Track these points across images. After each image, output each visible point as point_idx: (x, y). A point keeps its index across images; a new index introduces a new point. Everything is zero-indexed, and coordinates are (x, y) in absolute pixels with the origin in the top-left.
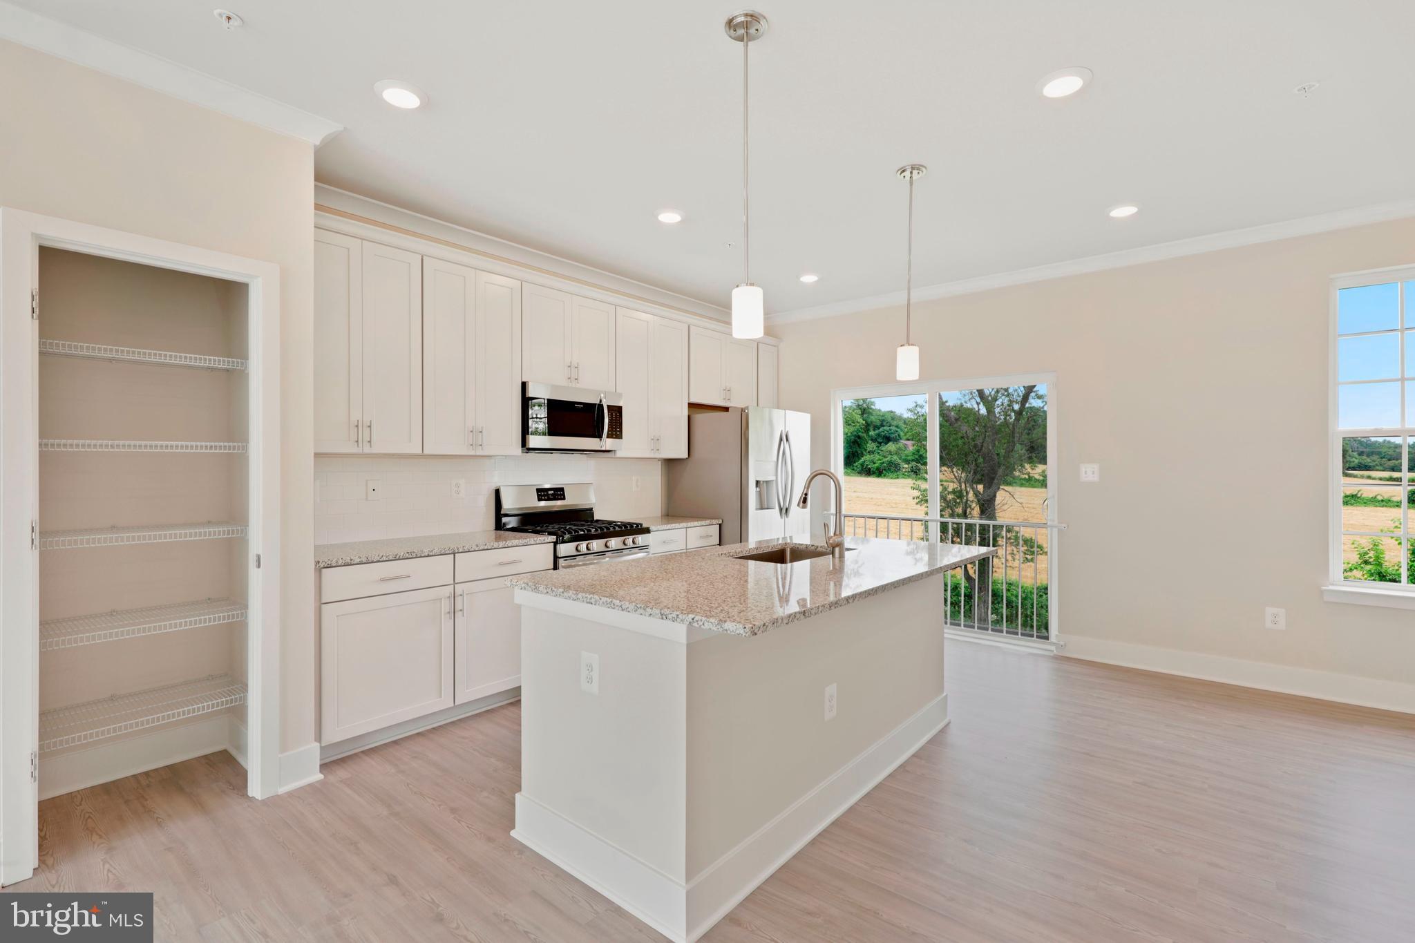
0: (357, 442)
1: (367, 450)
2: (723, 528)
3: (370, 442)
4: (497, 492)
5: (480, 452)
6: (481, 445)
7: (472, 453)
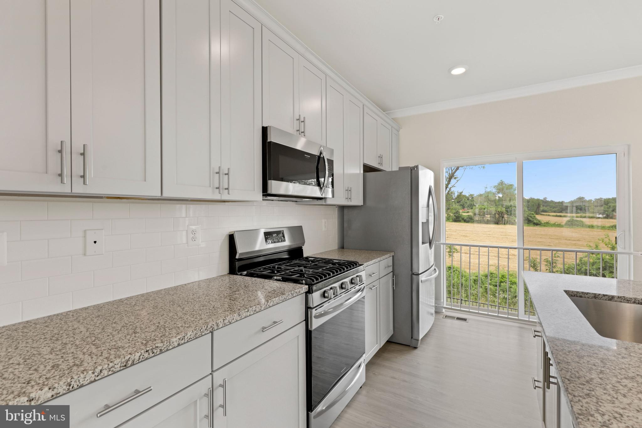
0: (61, 175)
1: (79, 189)
2: (395, 258)
3: (83, 177)
4: (231, 238)
5: (225, 197)
6: (228, 189)
7: (217, 197)
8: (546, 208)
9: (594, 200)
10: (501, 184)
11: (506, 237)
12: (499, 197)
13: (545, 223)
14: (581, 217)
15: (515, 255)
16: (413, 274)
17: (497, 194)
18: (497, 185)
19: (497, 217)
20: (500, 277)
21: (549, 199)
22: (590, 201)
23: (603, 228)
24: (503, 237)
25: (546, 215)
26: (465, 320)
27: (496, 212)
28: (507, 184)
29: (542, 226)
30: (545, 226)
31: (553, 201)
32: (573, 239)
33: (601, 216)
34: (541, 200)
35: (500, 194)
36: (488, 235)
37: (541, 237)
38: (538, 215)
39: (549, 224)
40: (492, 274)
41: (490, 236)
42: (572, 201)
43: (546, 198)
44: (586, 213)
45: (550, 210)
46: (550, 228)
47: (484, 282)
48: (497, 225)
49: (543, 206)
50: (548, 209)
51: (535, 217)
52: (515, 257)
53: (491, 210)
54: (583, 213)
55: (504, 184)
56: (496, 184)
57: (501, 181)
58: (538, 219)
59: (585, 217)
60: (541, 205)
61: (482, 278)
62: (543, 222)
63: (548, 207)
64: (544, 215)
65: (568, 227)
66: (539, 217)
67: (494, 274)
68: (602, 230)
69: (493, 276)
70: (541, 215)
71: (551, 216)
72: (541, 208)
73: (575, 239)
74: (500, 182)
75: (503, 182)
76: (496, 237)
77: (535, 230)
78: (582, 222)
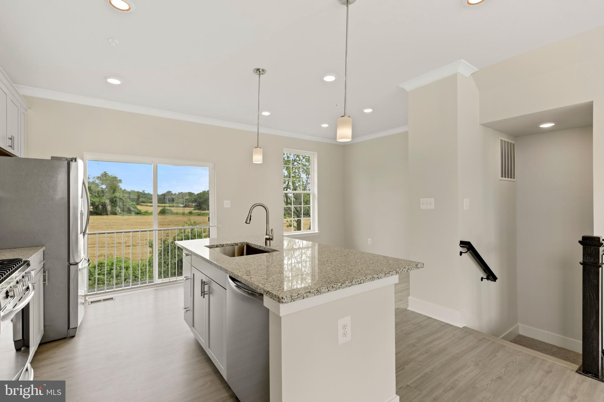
8: (144, 200)
9: (178, 194)
10: (104, 176)
11: (110, 227)
12: (102, 188)
13: (144, 212)
14: (170, 206)
15: (121, 243)
16: (71, 264)
17: (100, 185)
18: (101, 177)
19: (100, 208)
20: (110, 265)
21: (146, 192)
22: (175, 194)
23: (183, 214)
24: (108, 227)
25: (145, 205)
26: (112, 299)
27: (100, 203)
28: (110, 176)
29: (142, 215)
30: (144, 215)
31: (149, 194)
32: (165, 224)
33: (182, 205)
34: (141, 192)
35: (104, 185)
36: (92, 227)
37: (141, 224)
38: (138, 205)
39: (147, 213)
40: (101, 264)
41: (94, 227)
42: (163, 194)
43: (144, 191)
44: (174, 203)
45: (148, 201)
46: (148, 216)
47: (93, 274)
48: (100, 216)
49: (142, 197)
50: (146, 200)
51: (136, 207)
52: (121, 244)
53: (94, 202)
54: (172, 203)
55: (107, 176)
56: (99, 176)
57: (105, 172)
58: (138, 209)
59: (173, 207)
60: (140, 196)
61: (91, 270)
62: (143, 212)
63: (146, 199)
64: (143, 205)
65: (161, 215)
66: (139, 207)
67: (103, 263)
68: (183, 216)
69: (103, 266)
70: (141, 205)
71: (148, 206)
72: (140, 200)
73: (167, 224)
74: (104, 174)
75: (106, 174)
76: (100, 228)
77: (136, 218)
78: (171, 210)
